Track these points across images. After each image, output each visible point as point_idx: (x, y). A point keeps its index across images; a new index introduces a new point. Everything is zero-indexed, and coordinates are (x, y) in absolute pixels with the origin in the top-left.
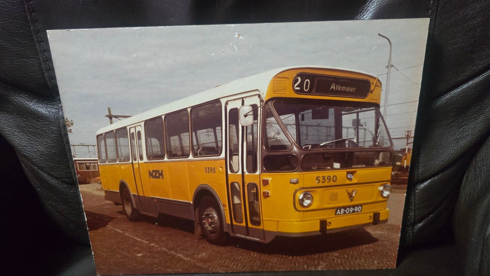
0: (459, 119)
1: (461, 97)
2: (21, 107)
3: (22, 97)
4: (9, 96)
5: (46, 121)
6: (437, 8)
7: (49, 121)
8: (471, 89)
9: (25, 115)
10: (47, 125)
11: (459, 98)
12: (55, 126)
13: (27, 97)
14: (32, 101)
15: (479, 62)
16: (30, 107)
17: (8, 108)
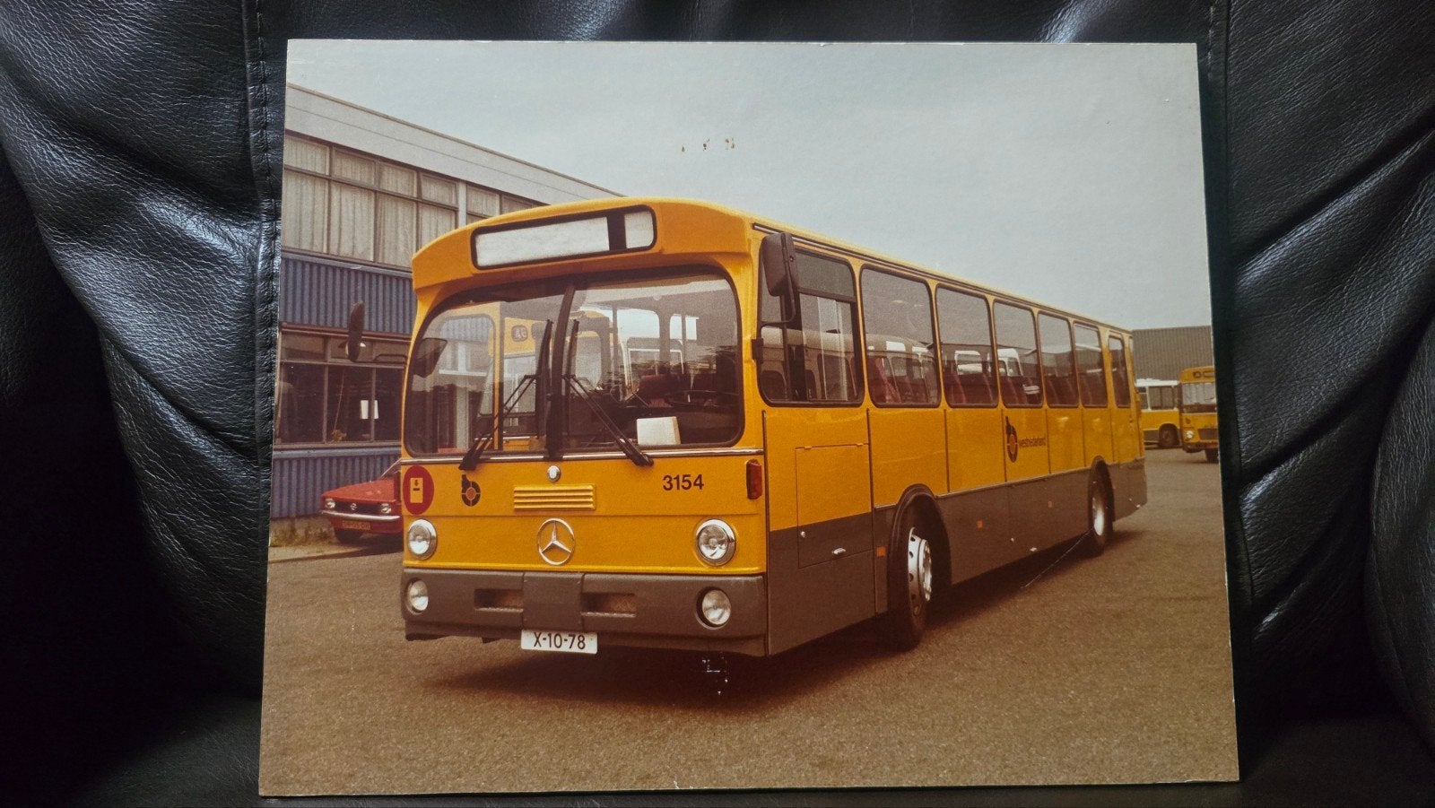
0: (1330, 300)
1: (1325, 238)
2: (160, 229)
3: (171, 202)
4: (135, 201)
5: (219, 264)
6: (1228, 24)
7: (228, 264)
8: (1347, 215)
9: (165, 248)
10: (221, 273)
11: (1319, 241)
12: (241, 277)
13: (183, 202)
14: (193, 214)
15: (1354, 143)
16: (185, 227)
17: (123, 234)
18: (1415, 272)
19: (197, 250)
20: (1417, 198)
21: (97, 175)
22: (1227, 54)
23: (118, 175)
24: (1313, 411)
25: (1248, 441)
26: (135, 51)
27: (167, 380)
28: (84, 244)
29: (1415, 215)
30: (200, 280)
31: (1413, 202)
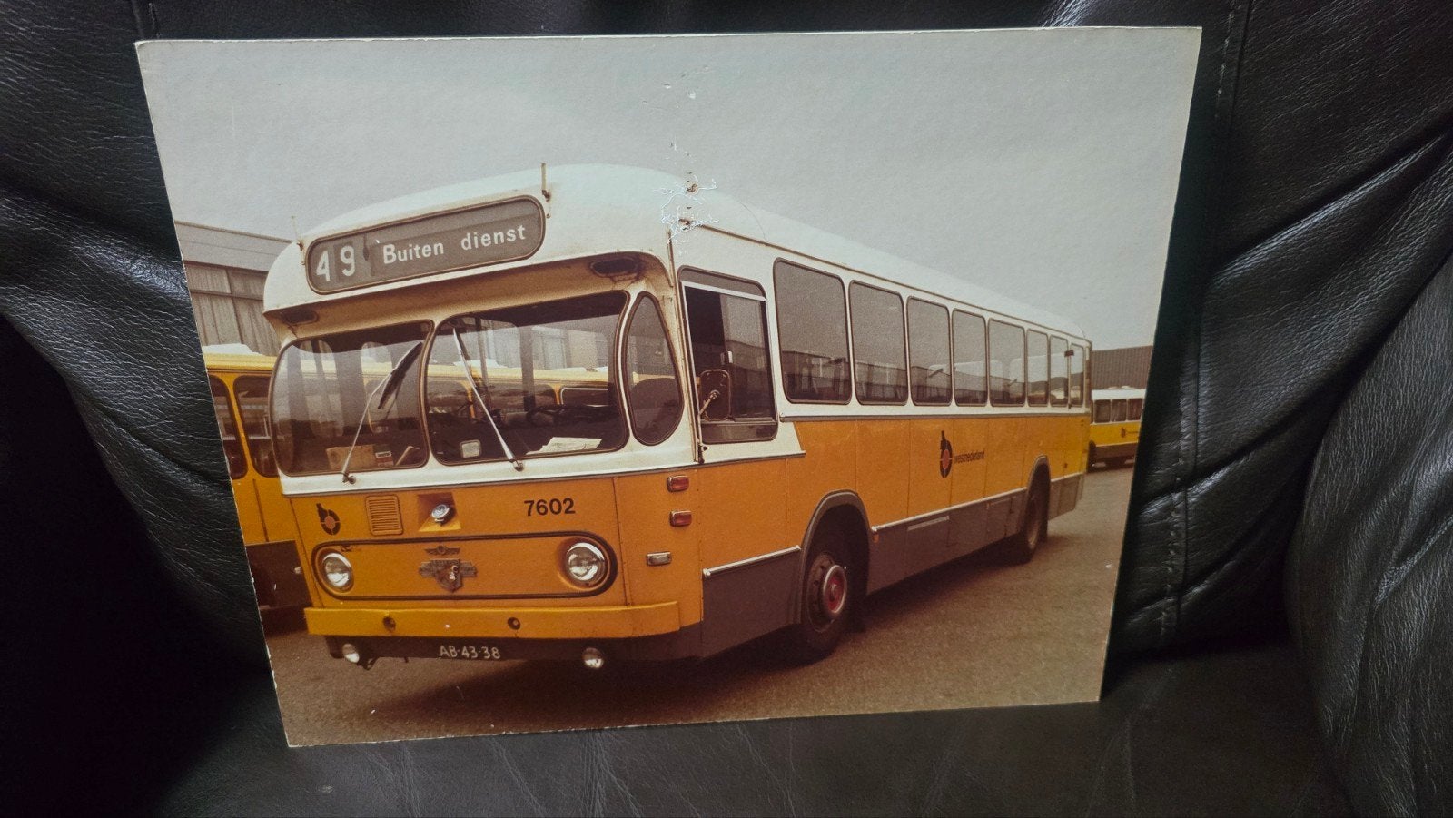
0: (1303, 305)
1: (1308, 245)
2: (106, 276)
3: (109, 246)
4: (69, 244)
8: (1334, 223)
9: (116, 297)
11: (1302, 248)
13: (122, 246)
14: (137, 258)
15: (1356, 150)
16: (132, 274)
17: (63, 277)
18: (1390, 283)
19: (151, 300)
20: (1408, 206)
21: (20, 219)
22: (1244, 42)
23: (42, 218)
24: (1270, 417)
25: (1204, 444)
26: (30, 89)
27: (153, 436)
28: (25, 289)
29: (1402, 223)
30: (161, 331)
31: (1404, 210)
